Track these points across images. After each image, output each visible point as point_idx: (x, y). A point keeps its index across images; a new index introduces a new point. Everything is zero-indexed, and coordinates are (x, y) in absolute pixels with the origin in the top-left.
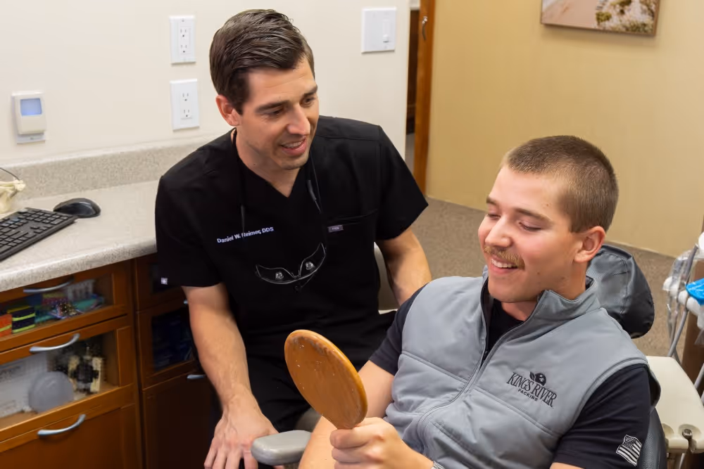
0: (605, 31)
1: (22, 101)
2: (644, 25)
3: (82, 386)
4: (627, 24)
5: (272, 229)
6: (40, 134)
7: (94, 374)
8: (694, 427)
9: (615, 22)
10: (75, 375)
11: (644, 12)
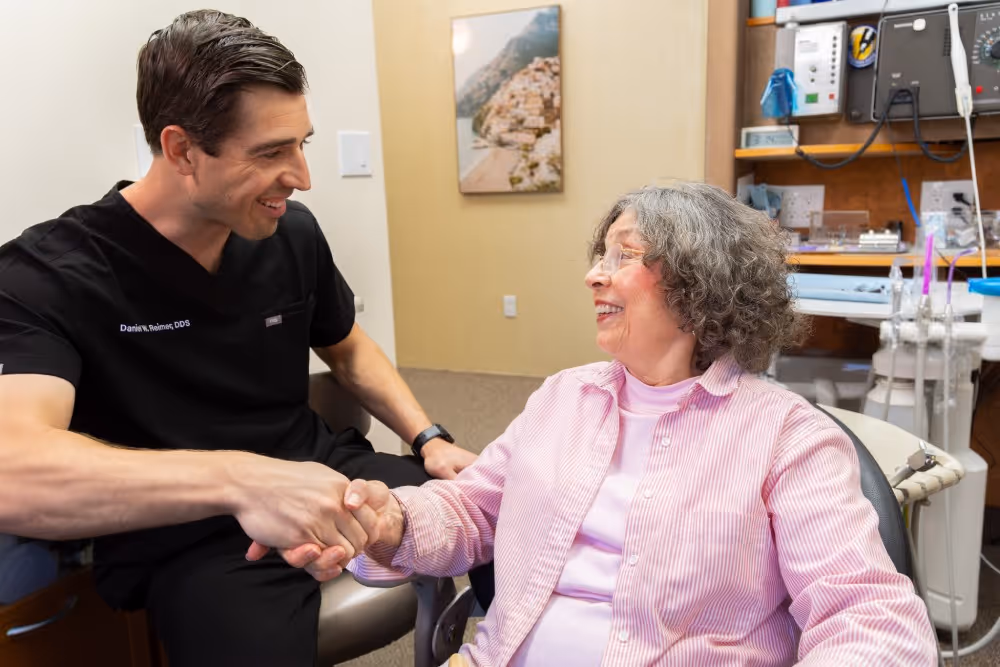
0: (518, 193)
2: (553, 183)
4: (539, 184)
5: (187, 323)
9: (526, 184)
11: (551, 172)
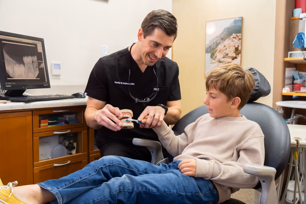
1: (55, 65)
3: (69, 152)
5: (134, 84)
6: (59, 76)
7: (74, 148)
8: (299, 138)
10: (67, 147)
